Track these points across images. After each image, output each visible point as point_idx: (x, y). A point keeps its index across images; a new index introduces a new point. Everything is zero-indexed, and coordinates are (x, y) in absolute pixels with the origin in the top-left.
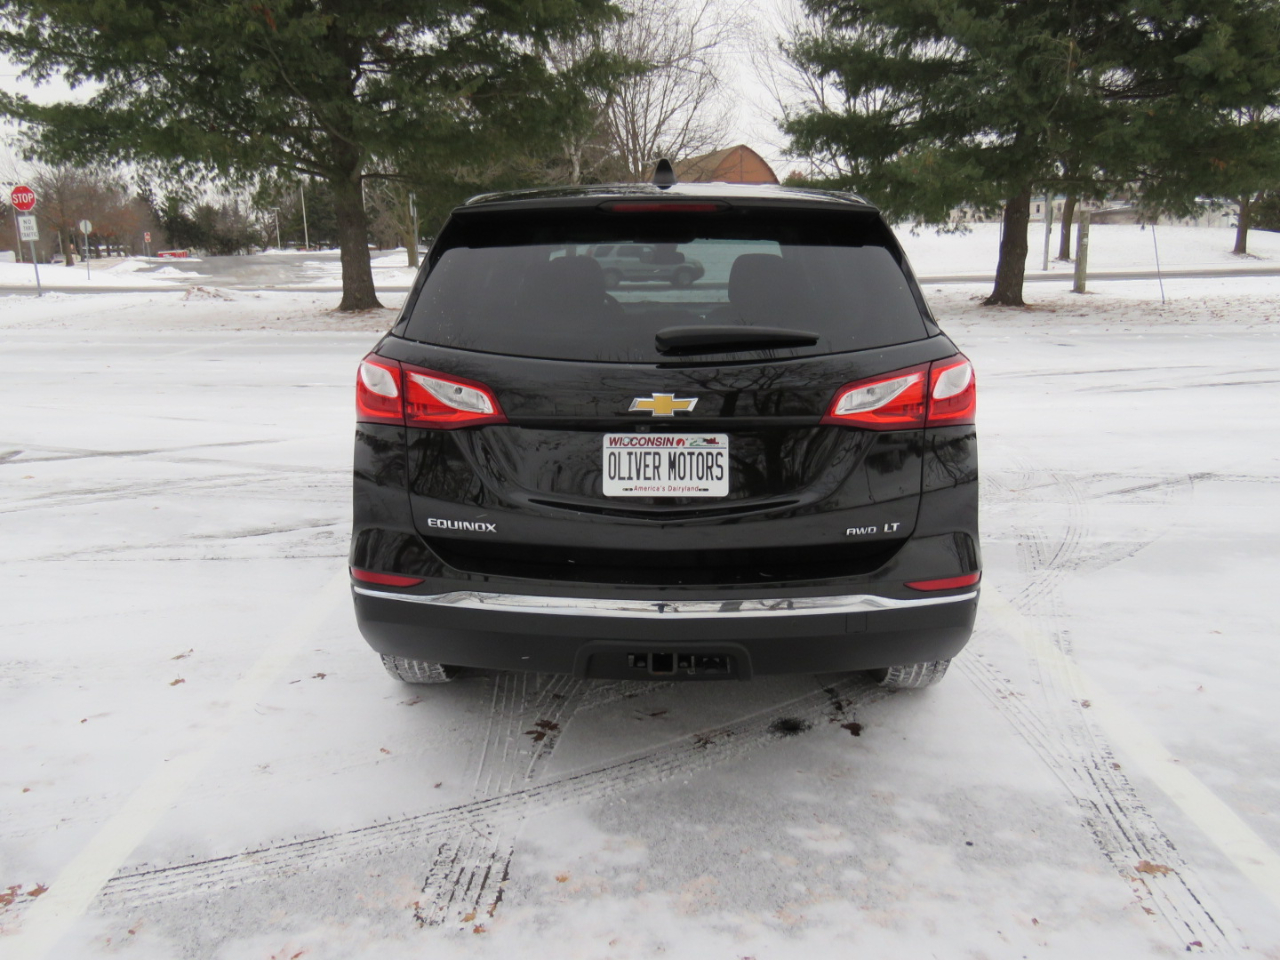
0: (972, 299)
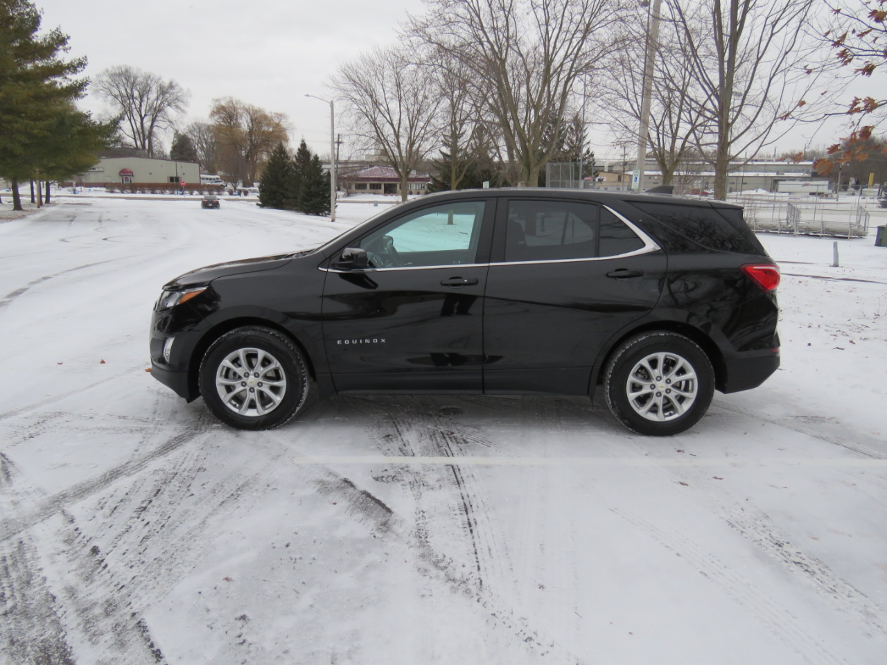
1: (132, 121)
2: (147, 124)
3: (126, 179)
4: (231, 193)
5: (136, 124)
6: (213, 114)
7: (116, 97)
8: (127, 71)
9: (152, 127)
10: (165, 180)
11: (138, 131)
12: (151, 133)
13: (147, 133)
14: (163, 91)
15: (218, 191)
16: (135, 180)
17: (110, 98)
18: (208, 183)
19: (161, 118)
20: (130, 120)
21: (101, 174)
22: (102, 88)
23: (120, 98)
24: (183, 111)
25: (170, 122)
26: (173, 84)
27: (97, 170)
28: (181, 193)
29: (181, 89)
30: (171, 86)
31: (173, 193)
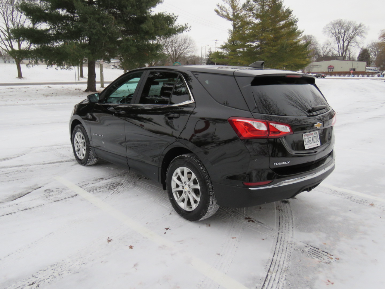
0: (76, 90)
1: (339, 44)
2: (346, 44)
3: (330, 70)
4: (379, 76)
5: (340, 45)
6: (380, 38)
7: (333, 34)
8: (340, 21)
9: (347, 46)
10: (348, 70)
11: (341, 49)
12: (347, 49)
13: (345, 49)
14: (355, 29)
15: (372, 75)
16: (334, 70)
17: (331, 34)
18: (370, 71)
19: (353, 42)
20: (338, 44)
21: (320, 68)
22: (328, 30)
23: (335, 34)
24: (364, 37)
25: (356, 42)
26: (362, 25)
27: (318, 66)
28: (353, 76)
29: (365, 27)
30: (360, 26)
31: (349, 76)
